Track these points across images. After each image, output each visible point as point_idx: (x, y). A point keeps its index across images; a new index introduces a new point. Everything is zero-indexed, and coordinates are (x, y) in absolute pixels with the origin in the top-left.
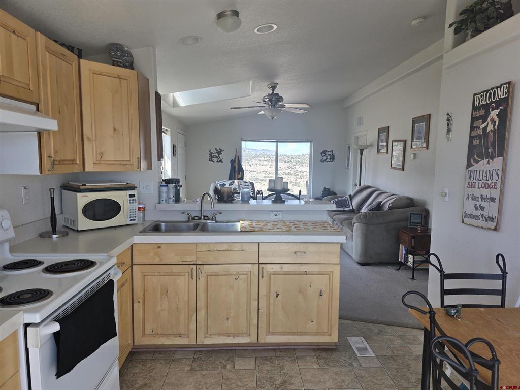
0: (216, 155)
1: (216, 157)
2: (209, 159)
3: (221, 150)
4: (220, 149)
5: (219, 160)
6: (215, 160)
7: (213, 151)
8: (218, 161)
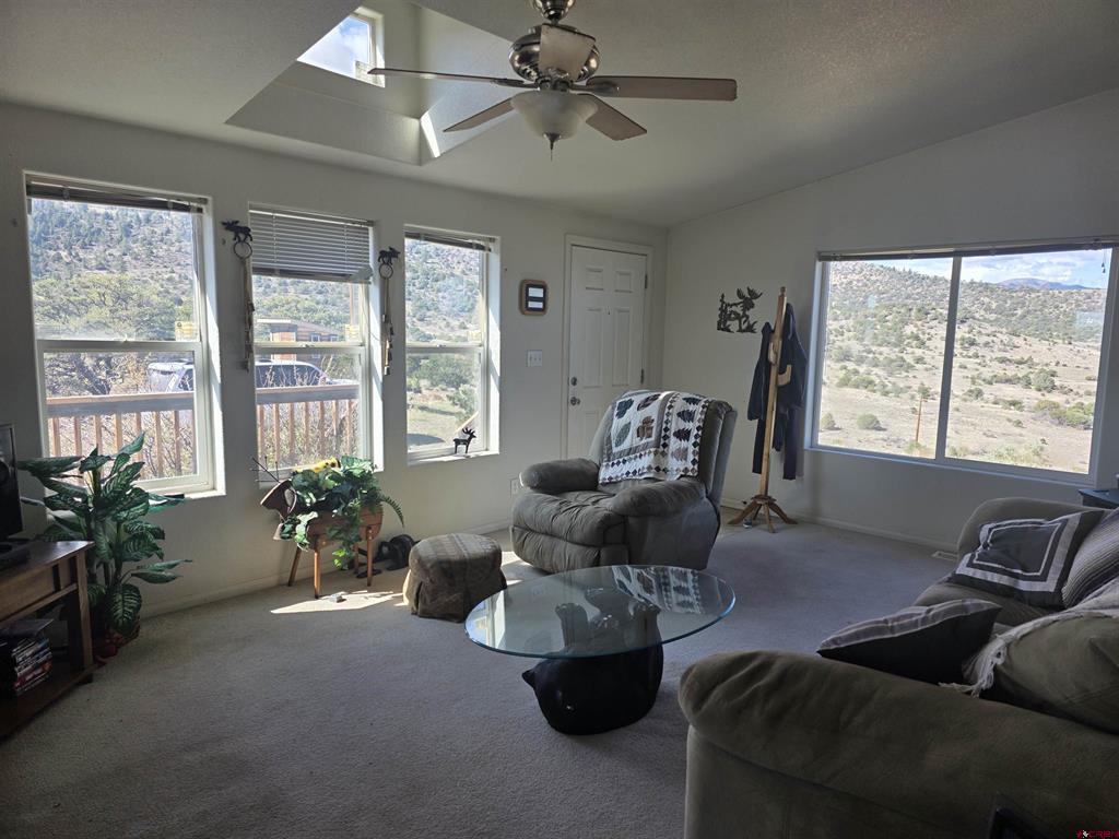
0: (739, 310)
1: (738, 317)
2: (719, 323)
3: (753, 295)
4: (750, 292)
5: (744, 327)
6: (734, 325)
7: (732, 298)
8: (741, 330)
